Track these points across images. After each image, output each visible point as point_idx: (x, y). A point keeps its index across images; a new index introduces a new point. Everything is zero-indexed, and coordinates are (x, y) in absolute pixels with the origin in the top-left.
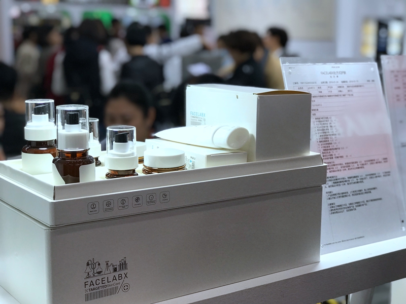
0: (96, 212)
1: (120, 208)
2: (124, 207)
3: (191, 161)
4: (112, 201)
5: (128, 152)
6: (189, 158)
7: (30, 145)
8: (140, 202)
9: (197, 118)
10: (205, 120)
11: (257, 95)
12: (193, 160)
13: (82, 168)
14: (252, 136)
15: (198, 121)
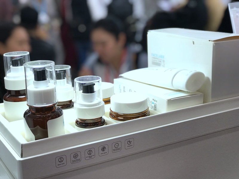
0: (64, 165)
1: (87, 159)
2: (90, 157)
3: (153, 103)
4: (79, 153)
5: (95, 102)
6: (151, 100)
7: (10, 94)
8: (106, 151)
9: (157, 59)
10: (164, 61)
11: (213, 42)
12: (155, 102)
13: (49, 123)
14: (208, 79)
15: (158, 62)
